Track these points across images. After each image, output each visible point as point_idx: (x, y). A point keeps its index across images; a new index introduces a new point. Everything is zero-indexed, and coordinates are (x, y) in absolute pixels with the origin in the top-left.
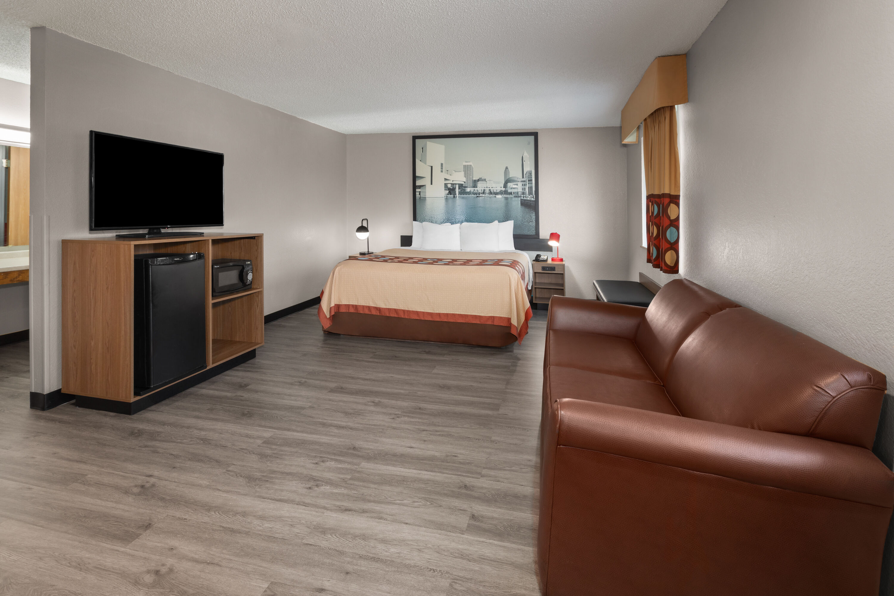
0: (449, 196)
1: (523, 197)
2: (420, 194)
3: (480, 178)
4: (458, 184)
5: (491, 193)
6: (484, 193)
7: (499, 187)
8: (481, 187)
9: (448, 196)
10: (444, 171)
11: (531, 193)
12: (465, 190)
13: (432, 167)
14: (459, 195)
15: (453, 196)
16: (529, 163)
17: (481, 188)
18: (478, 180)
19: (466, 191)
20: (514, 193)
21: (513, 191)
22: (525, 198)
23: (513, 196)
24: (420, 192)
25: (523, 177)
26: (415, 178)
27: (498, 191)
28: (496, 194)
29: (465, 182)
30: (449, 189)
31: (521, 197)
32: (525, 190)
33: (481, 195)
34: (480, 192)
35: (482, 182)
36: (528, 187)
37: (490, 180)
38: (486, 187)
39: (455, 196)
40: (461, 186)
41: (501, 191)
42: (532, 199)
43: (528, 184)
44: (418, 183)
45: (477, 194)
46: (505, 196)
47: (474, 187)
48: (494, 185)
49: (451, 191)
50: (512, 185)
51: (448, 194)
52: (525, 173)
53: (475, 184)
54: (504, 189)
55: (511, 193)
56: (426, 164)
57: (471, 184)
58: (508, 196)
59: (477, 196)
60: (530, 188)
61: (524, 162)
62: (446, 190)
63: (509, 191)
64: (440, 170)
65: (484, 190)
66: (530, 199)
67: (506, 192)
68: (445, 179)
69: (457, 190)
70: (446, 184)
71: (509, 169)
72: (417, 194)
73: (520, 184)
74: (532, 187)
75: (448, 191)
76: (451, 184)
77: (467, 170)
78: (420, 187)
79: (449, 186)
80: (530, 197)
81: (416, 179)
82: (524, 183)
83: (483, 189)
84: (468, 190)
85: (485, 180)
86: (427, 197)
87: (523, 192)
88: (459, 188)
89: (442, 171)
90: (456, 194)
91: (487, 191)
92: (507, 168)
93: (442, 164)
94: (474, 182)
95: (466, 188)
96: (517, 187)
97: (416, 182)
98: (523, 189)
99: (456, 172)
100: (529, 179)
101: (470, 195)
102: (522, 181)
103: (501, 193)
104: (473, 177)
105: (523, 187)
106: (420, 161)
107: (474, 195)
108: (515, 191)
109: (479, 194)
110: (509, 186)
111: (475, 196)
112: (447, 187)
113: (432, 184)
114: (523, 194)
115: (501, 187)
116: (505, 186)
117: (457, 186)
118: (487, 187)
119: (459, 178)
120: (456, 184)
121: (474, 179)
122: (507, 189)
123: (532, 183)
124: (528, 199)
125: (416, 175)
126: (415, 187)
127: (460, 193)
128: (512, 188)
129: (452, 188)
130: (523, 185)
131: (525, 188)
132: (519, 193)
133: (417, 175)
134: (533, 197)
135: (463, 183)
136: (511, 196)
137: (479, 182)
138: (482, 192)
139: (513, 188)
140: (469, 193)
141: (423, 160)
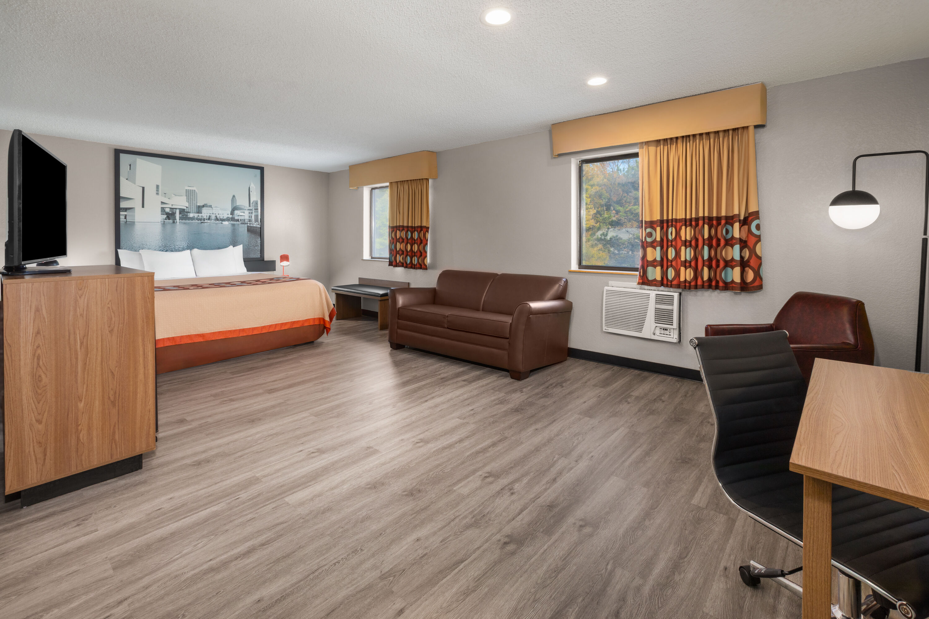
0: (168, 221)
1: (250, 224)
2: (125, 218)
3: (205, 204)
4: (179, 209)
5: (217, 219)
6: (209, 219)
7: (226, 214)
8: (205, 213)
9: (165, 221)
10: (160, 193)
11: (256, 220)
12: (188, 215)
13: (143, 188)
14: (180, 220)
15: (172, 221)
16: (255, 193)
17: (206, 215)
18: (203, 206)
19: (189, 217)
20: (241, 220)
21: (240, 218)
22: (251, 225)
23: (240, 223)
24: (126, 215)
25: (250, 206)
26: (118, 198)
27: (225, 218)
28: (223, 220)
29: (187, 207)
30: (167, 214)
31: (247, 224)
32: (251, 218)
33: (206, 221)
34: (205, 217)
35: (207, 208)
36: (255, 215)
37: (216, 207)
38: (211, 213)
39: (175, 221)
40: (182, 211)
41: (228, 218)
42: (258, 226)
43: (255, 212)
44: (123, 205)
45: (202, 220)
46: (232, 222)
47: (198, 213)
48: (220, 212)
49: (170, 216)
50: (239, 212)
51: (166, 219)
52: (251, 202)
53: (199, 209)
54: (231, 216)
55: (238, 220)
56: (135, 184)
57: (195, 209)
58: (235, 223)
59: (202, 222)
60: (256, 216)
61: (251, 193)
62: (163, 214)
63: (236, 218)
64: (155, 192)
65: (210, 216)
66: (256, 226)
67: (233, 219)
68: (161, 202)
69: (178, 216)
70: (163, 208)
71: (236, 197)
72: (122, 218)
73: (247, 212)
74: (258, 215)
75: (166, 216)
76: (170, 208)
77: (190, 195)
78: (126, 209)
79: (168, 210)
80: (256, 224)
81: (121, 200)
82: (250, 211)
83: (208, 215)
84: (191, 215)
85: (211, 206)
86: (136, 221)
87: (249, 220)
88: (180, 213)
89: (157, 194)
90: (176, 219)
91: (213, 217)
92: (234, 196)
93: (158, 187)
94: (198, 208)
95: (189, 214)
96: (245, 215)
97: (121, 203)
98: (249, 217)
99: (176, 195)
100: (255, 208)
101: (194, 221)
102: (249, 210)
103: (228, 219)
104: (197, 203)
105: (249, 215)
106: (127, 179)
107: (198, 220)
108: (242, 218)
109: (204, 219)
110: (236, 213)
111: (200, 221)
112: (165, 211)
113: (143, 207)
114: (250, 221)
115: (228, 214)
116: (232, 213)
117: (178, 211)
118: (213, 214)
119: (181, 202)
120: (176, 209)
121: (198, 204)
122: (234, 216)
123: (258, 212)
124: (254, 226)
125: (121, 196)
126: (118, 210)
127: (180, 219)
128: (239, 215)
129: (170, 212)
130: (249, 213)
131: (251, 216)
132: (246, 220)
133: (122, 194)
134: (259, 224)
135: (185, 208)
136: (238, 223)
137: (204, 208)
138: (207, 218)
139: (241, 215)
140: (193, 219)
141: (131, 178)
